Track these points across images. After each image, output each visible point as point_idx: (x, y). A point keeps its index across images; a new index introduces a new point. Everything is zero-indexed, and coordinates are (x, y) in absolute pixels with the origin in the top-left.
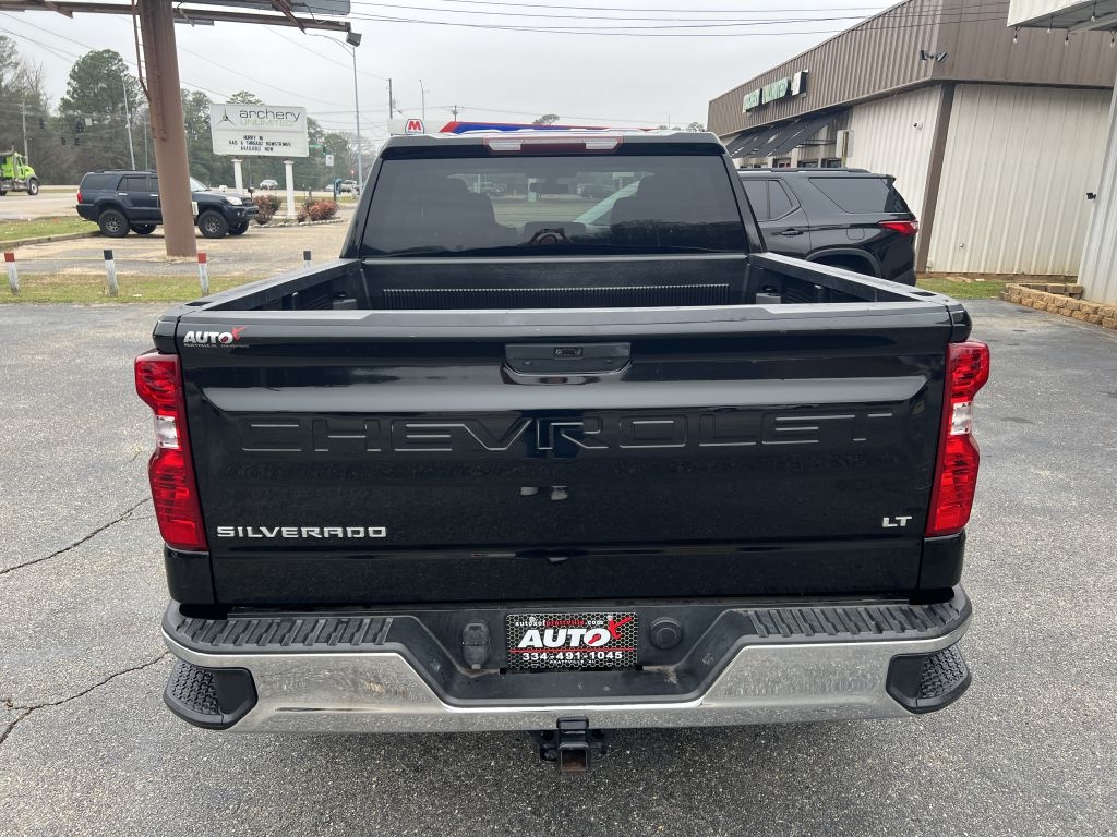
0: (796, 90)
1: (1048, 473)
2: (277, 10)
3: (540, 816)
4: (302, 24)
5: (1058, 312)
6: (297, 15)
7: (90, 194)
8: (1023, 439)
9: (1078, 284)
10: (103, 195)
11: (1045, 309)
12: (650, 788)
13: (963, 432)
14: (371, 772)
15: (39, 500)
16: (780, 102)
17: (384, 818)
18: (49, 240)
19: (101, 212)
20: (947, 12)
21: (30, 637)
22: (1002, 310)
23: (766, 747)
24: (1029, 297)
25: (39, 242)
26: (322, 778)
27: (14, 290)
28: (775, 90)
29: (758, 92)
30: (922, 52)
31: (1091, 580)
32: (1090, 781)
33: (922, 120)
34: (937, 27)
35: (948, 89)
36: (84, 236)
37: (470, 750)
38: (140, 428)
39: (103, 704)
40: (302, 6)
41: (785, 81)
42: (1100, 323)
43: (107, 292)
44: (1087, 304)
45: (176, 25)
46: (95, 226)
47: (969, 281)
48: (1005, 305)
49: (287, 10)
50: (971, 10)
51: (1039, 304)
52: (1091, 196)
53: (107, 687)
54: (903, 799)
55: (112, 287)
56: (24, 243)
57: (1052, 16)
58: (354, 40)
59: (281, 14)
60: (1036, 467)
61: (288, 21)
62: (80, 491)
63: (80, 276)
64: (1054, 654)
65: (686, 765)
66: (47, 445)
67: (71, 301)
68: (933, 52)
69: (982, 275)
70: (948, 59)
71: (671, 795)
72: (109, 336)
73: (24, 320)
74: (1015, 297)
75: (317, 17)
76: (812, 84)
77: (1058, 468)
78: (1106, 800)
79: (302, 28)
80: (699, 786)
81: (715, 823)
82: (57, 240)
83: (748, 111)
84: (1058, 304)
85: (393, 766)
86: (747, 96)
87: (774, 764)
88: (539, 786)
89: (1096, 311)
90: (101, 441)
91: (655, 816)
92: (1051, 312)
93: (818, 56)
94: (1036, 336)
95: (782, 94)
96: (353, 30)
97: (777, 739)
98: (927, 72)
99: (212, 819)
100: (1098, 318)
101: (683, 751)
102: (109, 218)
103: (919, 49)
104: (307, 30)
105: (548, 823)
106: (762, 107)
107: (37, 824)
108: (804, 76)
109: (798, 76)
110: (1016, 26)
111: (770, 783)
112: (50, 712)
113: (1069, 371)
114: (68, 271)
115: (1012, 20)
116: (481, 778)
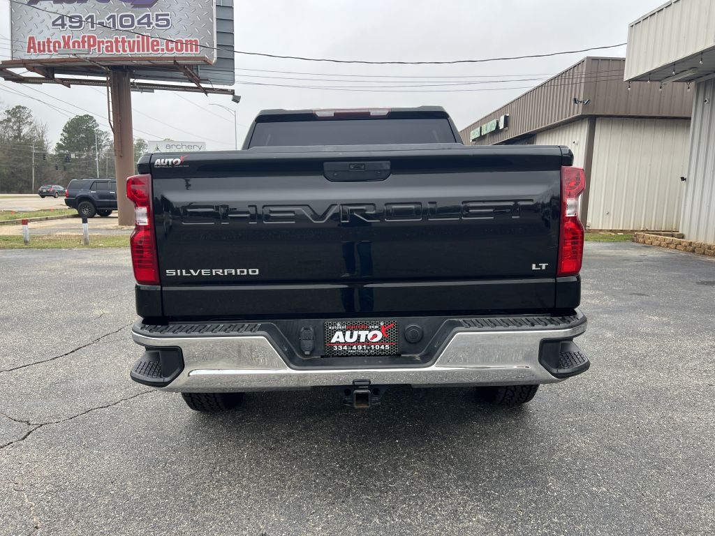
0: (501, 126)
1: (657, 318)
2: (192, 82)
3: (344, 468)
4: (206, 91)
5: (667, 247)
6: (203, 85)
7: (73, 192)
8: (643, 303)
9: (680, 232)
10: (81, 193)
11: (660, 245)
12: (409, 456)
13: (573, 216)
14: (244, 450)
15: (43, 335)
16: (493, 133)
17: (251, 470)
18: (47, 219)
19: (79, 203)
20: (589, 75)
21: (40, 394)
22: (634, 247)
23: (480, 438)
24: (649, 239)
25: (41, 220)
26: (215, 453)
27: (26, 242)
28: (489, 127)
29: (479, 129)
30: (575, 99)
31: (680, 365)
32: (676, 452)
33: (578, 139)
34: (583, 85)
35: (592, 120)
36: (68, 217)
37: (302, 441)
38: (103, 303)
39: (84, 422)
40: (206, 81)
41: (495, 121)
42: (693, 251)
43: (82, 243)
44: (685, 241)
45: (132, 93)
46: (75, 212)
47: (613, 234)
48: (635, 244)
49: (198, 82)
50: (602, 74)
51: (656, 243)
52: (683, 179)
53: (87, 415)
54: (561, 460)
55: (85, 240)
56: (31, 220)
57: (650, 73)
58: (236, 99)
59: (193, 85)
60: (649, 315)
61: (199, 89)
62: (68, 331)
63: (66, 236)
64: (655, 397)
65: (432, 447)
66: (47, 310)
67: (60, 248)
68: (581, 99)
69: (621, 231)
70: (591, 103)
71: (423, 459)
72: (84, 262)
73: (31, 256)
74: (641, 240)
75: (215, 86)
76: (511, 123)
77: (663, 315)
78: (685, 461)
79: (206, 93)
80: (439, 456)
81: (448, 471)
82: (52, 219)
83: (473, 140)
84: (667, 242)
85: (257, 447)
86: (473, 132)
87: (485, 446)
88: (343, 456)
89: (690, 244)
90: (80, 309)
91: (413, 468)
92: (663, 247)
93: (514, 106)
94: (654, 258)
95: (494, 129)
96: (236, 94)
97: (487, 435)
98: (578, 111)
99: (150, 471)
100: (693, 249)
101: (430, 440)
102: (84, 207)
103: (573, 98)
104: (208, 94)
105: (349, 472)
106: (482, 138)
107: (46, 474)
108: (506, 118)
109: (502, 118)
110: (630, 81)
111: (483, 454)
112: (52, 426)
113: (673, 273)
114: (58, 234)
115: (626, 78)
116: (309, 453)
